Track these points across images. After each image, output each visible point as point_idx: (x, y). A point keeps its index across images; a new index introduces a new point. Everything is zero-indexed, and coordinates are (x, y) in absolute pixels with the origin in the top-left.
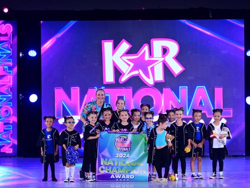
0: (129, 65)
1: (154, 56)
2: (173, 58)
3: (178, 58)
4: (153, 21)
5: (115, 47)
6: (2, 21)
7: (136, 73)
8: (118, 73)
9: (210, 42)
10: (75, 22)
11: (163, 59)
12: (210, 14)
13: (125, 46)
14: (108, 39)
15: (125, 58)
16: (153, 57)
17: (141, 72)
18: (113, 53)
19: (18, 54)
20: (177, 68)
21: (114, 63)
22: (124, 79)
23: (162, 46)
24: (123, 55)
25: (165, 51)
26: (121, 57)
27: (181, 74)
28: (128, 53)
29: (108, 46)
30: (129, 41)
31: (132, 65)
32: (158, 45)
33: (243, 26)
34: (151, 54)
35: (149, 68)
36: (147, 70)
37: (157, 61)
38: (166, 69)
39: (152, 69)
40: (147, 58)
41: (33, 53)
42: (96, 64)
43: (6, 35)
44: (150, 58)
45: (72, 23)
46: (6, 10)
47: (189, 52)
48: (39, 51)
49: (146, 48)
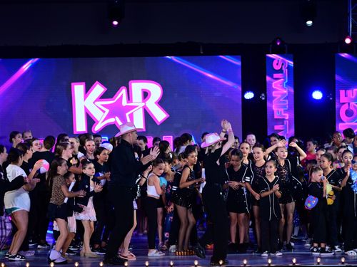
0: (104, 112)
1: (134, 101)
2: (156, 103)
3: (161, 103)
4: (133, 58)
5: (87, 90)
7: (111, 120)
8: (90, 121)
9: (200, 83)
10: (37, 59)
11: (143, 104)
12: (201, 50)
13: (98, 90)
14: (78, 81)
15: (99, 103)
16: (132, 102)
17: (117, 119)
18: (85, 99)
20: (160, 115)
21: (86, 109)
22: (97, 128)
23: (142, 90)
24: (97, 100)
25: (146, 95)
26: (94, 103)
27: (165, 122)
28: (103, 97)
29: (79, 89)
30: (103, 84)
31: (107, 111)
33: (239, 63)
34: (129, 98)
35: (127, 114)
36: (125, 116)
37: (136, 106)
38: (148, 116)
39: (131, 116)
40: (124, 103)
44: (128, 103)
47: (176, 94)
49: (123, 92)
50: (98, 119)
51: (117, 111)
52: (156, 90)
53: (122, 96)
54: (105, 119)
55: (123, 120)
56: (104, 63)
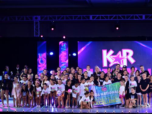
0: (113, 60)
2: (131, 57)
3: (133, 57)
4: (123, 42)
5: (108, 52)
6: (62, 42)
7: (116, 63)
8: (109, 63)
9: (146, 50)
10: (92, 42)
11: (127, 57)
13: (111, 52)
14: (105, 49)
15: (111, 57)
16: (123, 56)
17: (118, 62)
18: (107, 55)
19: (69, 55)
20: (132, 61)
21: (107, 58)
22: (111, 65)
23: (126, 52)
24: (111, 56)
25: (128, 54)
27: (134, 63)
28: (113, 55)
29: (105, 52)
30: (113, 50)
31: (114, 59)
32: (125, 51)
34: (122, 55)
35: (121, 61)
37: (124, 58)
38: (128, 61)
39: (123, 61)
40: (120, 56)
41: (74, 54)
42: (100, 59)
43: (64, 47)
45: (90, 42)
46: (64, 37)
47: (138, 54)
48: (77, 54)
49: (120, 53)
50: (111, 62)
51: (118, 59)
52: (131, 52)
53: (119, 54)
54: (114, 62)
55: (120, 62)
56: (113, 43)
